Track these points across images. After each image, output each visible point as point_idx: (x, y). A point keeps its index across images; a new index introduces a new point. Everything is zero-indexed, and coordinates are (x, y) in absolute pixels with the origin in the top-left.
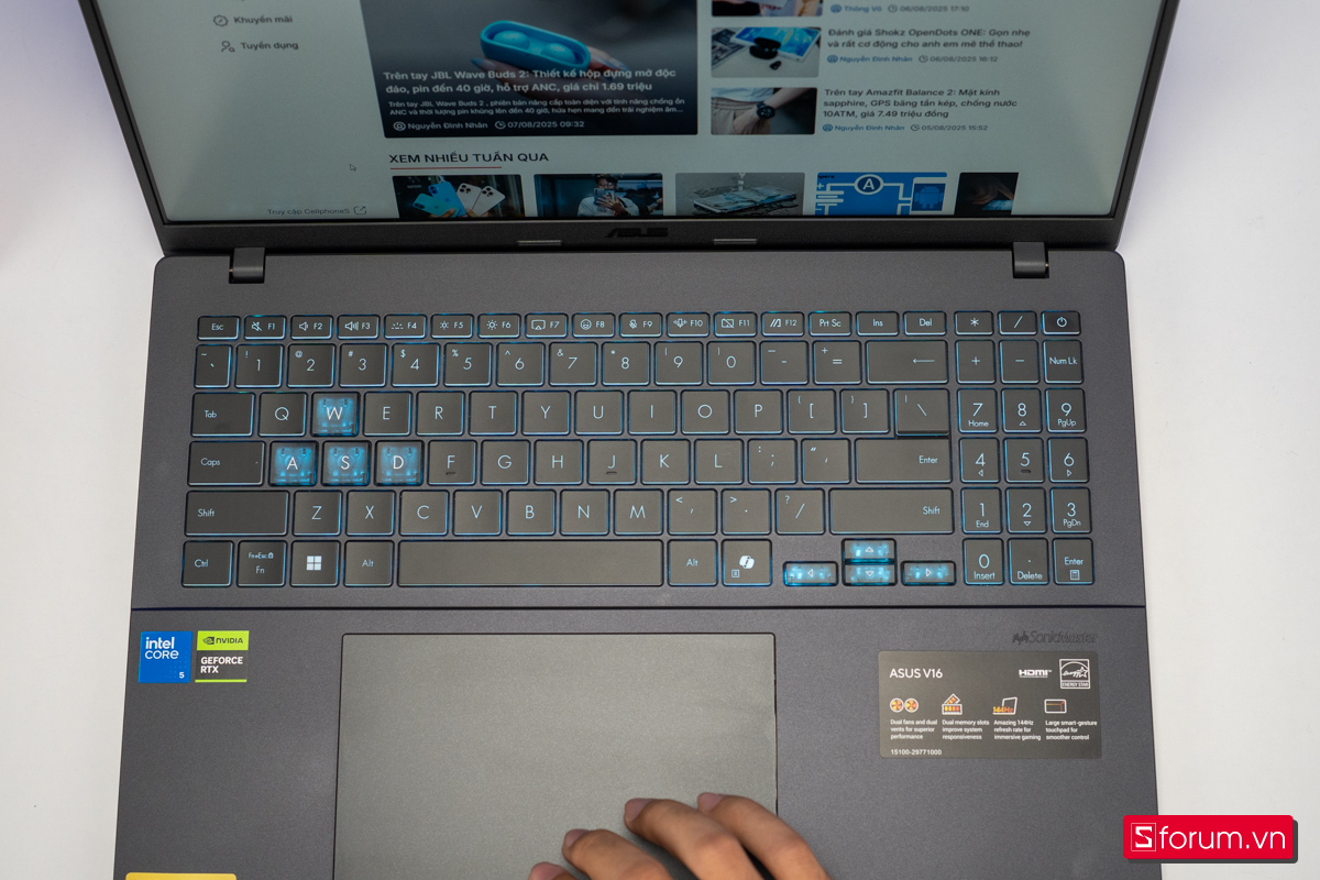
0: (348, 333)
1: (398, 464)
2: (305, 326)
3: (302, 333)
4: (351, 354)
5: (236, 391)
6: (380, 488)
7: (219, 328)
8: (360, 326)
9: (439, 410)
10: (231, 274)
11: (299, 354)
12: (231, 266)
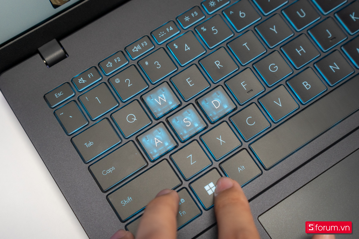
0: (136, 54)
1: (217, 105)
2: (110, 64)
3: (111, 69)
4: (147, 63)
5: (95, 122)
6: (216, 124)
7: (60, 94)
8: (141, 46)
9: (217, 63)
10: (46, 64)
11: (117, 81)
12: (43, 59)
